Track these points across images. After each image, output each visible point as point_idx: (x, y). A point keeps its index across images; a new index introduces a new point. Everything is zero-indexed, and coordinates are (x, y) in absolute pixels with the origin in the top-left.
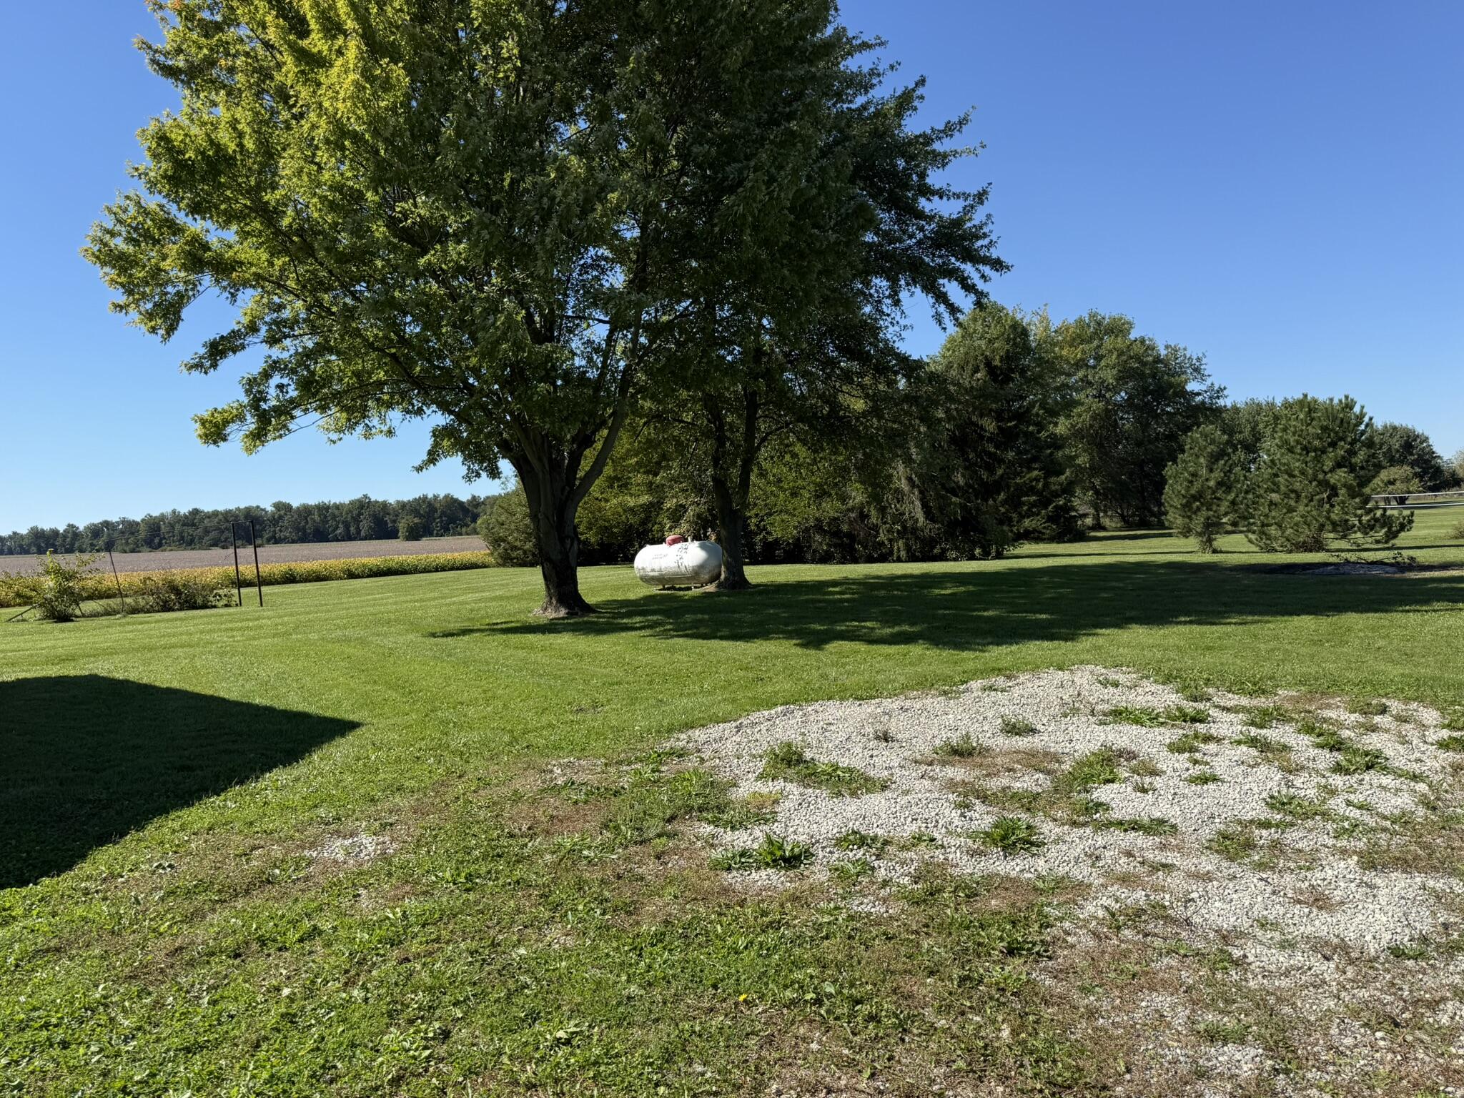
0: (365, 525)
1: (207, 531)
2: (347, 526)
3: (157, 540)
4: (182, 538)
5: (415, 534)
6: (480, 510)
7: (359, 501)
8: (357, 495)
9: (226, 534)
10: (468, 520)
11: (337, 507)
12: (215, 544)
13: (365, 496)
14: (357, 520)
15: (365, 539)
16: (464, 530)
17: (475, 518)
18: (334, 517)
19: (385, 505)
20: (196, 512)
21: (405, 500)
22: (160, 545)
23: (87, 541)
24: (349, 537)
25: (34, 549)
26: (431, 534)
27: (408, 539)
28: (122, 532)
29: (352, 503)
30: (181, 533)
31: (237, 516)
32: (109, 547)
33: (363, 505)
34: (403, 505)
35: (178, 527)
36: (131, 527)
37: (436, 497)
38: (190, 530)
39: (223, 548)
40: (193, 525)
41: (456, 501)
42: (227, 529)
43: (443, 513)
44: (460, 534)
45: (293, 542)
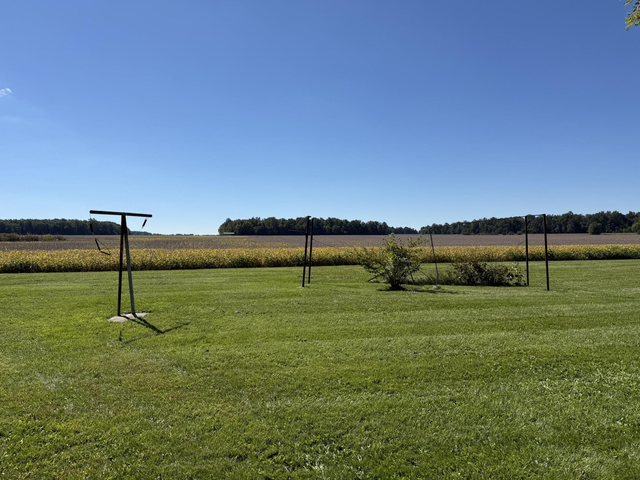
0: (570, 226)
1: (497, 227)
2: (560, 227)
3: (477, 230)
4: (487, 229)
5: (597, 231)
6: (634, 219)
7: (567, 214)
8: (566, 212)
9: (506, 228)
10: (626, 225)
11: (556, 217)
12: (500, 233)
13: (570, 212)
14: (565, 224)
15: (569, 233)
16: (624, 230)
17: (631, 224)
18: (554, 222)
19: (580, 217)
20: (493, 219)
21: (592, 214)
22: (478, 232)
23: (452, 230)
24: (561, 232)
25: (434, 232)
26: (604, 232)
27: (593, 233)
28: (464, 227)
29: (563, 215)
30: (487, 227)
31: (511, 221)
32: (459, 232)
33: (569, 216)
34: (590, 217)
35: (485, 225)
36: (467, 224)
37: (608, 213)
38: (491, 226)
39: (504, 234)
40: (492, 224)
41: (620, 214)
42: (506, 226)
43: (612, 221)
44: (621, 232)
45: (534, 233)
